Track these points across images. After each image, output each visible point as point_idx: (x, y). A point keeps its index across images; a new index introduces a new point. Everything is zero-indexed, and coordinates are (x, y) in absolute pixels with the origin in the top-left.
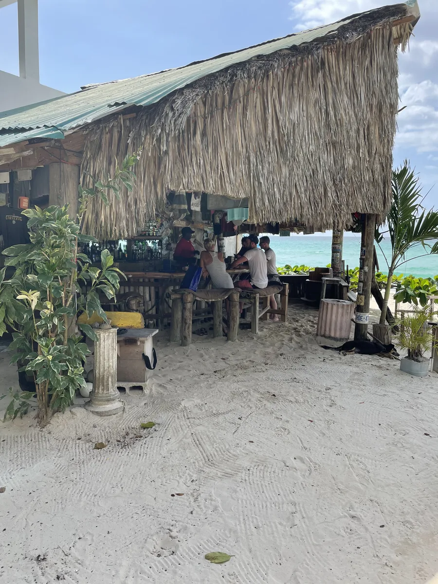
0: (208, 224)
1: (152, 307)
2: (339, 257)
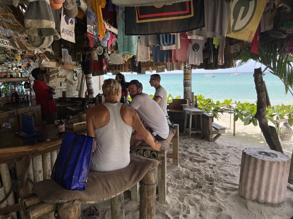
0: (77, 65)
1: (7, 196)
2: (190, 89)
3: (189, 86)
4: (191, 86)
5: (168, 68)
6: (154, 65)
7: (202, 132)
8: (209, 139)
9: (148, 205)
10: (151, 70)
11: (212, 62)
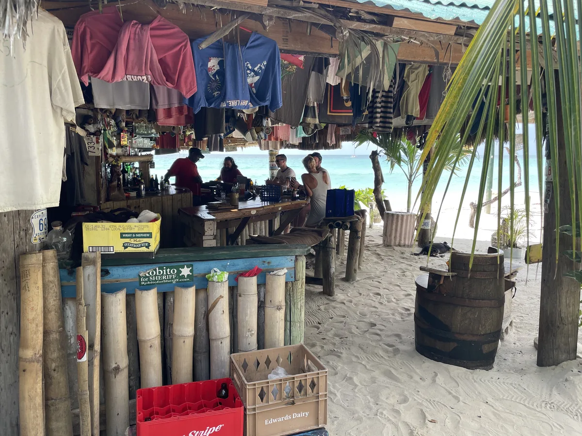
6: (230, 142)
11: (318, 142)
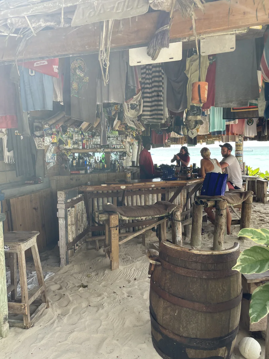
2: (241, 160)
3: (241, 156)
4: (243, 156)
5: (223, 140)
6: (206, 138)
7: (256, 197)
8: (264, 202)
9: (248, 216)
10: (202, 142)
11: (266, 134)
